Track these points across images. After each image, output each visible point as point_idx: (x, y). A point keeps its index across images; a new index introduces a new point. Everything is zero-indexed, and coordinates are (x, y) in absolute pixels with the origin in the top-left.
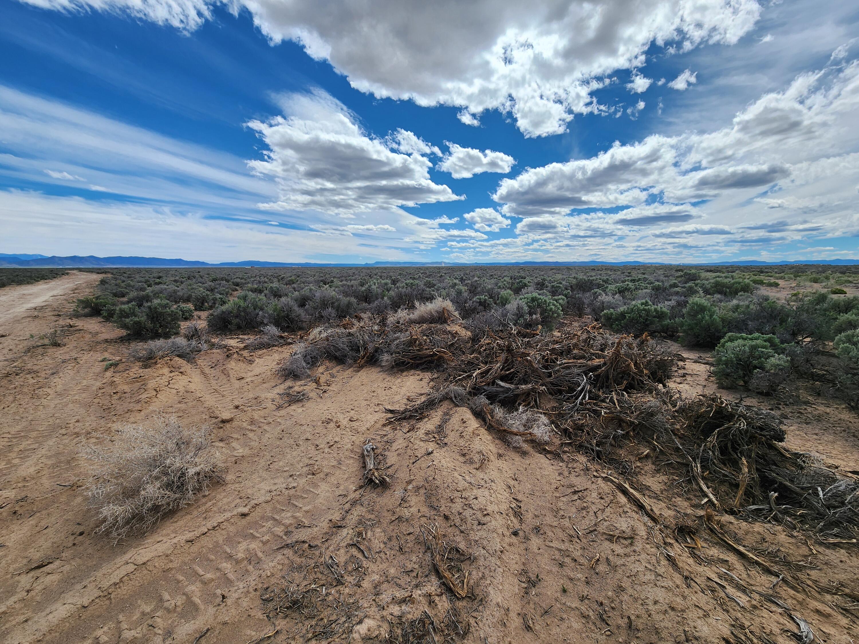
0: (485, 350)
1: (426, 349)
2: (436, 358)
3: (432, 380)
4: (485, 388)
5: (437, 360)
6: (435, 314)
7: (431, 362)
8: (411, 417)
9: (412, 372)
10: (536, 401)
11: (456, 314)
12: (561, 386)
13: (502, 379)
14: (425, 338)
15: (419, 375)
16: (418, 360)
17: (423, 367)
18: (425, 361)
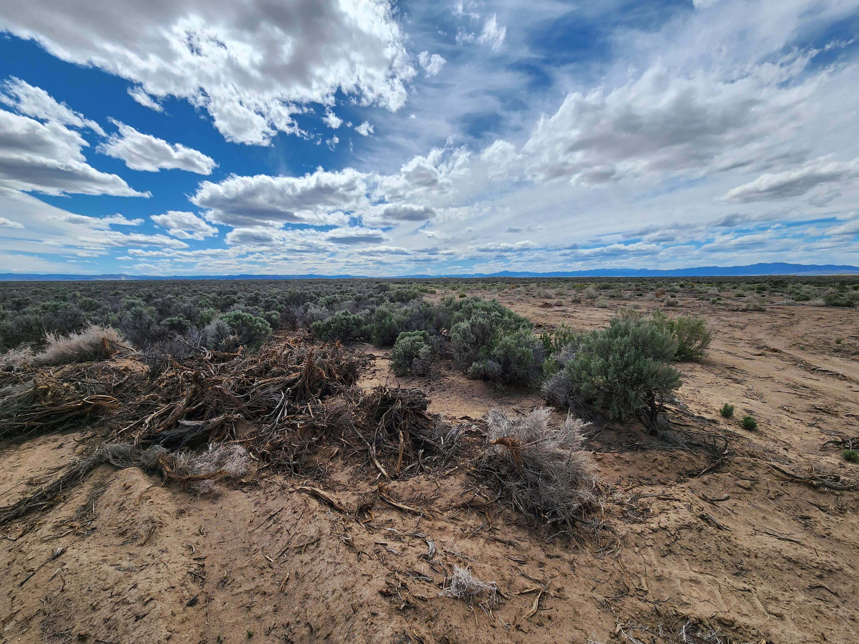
0: (166, 386)
1: (69, 401)
2: (89, 409)
3: (82, 442)
4: (165, 433)
5: (90, 412)
6: (87, 348)
7: (83, 416)
9: (42, 439)
11: (127, 344)
14: (65, 384)
15: (56, 440)
16: (55, 419)
17: (64, 427)
18: (69, 418)
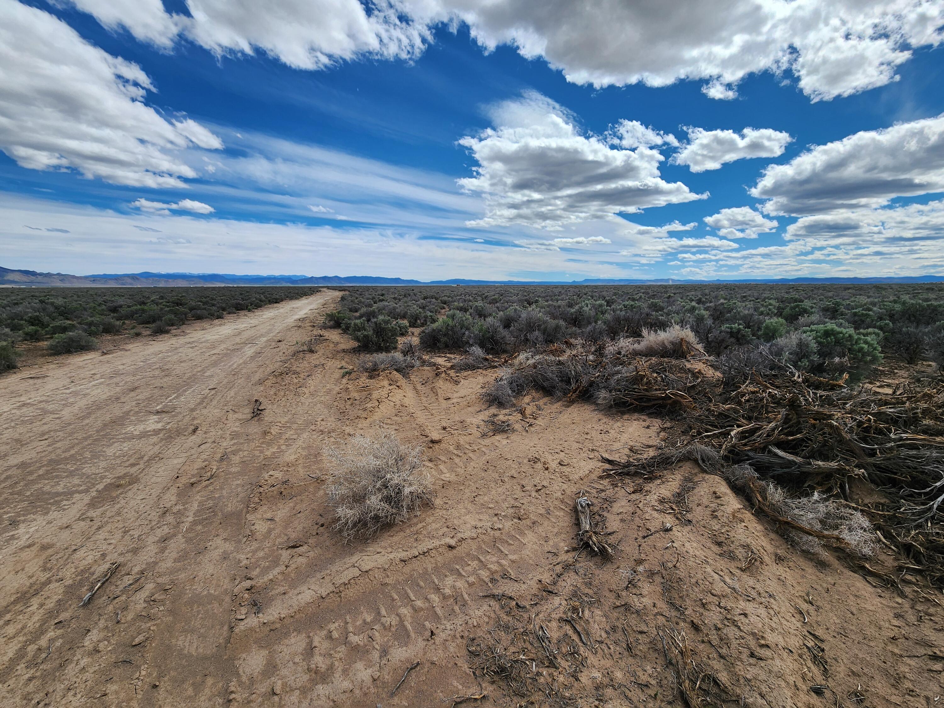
0: (748, 401)
1: (656, 390)
2: (669, 402)
3: (664, 429)
5: (670, 404)
6: (669, 346)
7: (663, 406)
8: (636, 474)
9: (636, 416)
10: (842, 487)
11: (700, 347)
12: (895, 474)
13: (779, 445)
14: (655, 375)
15: (644, 421)
16: (645, 402)
17: (651, 411)
18: (654, 405)
